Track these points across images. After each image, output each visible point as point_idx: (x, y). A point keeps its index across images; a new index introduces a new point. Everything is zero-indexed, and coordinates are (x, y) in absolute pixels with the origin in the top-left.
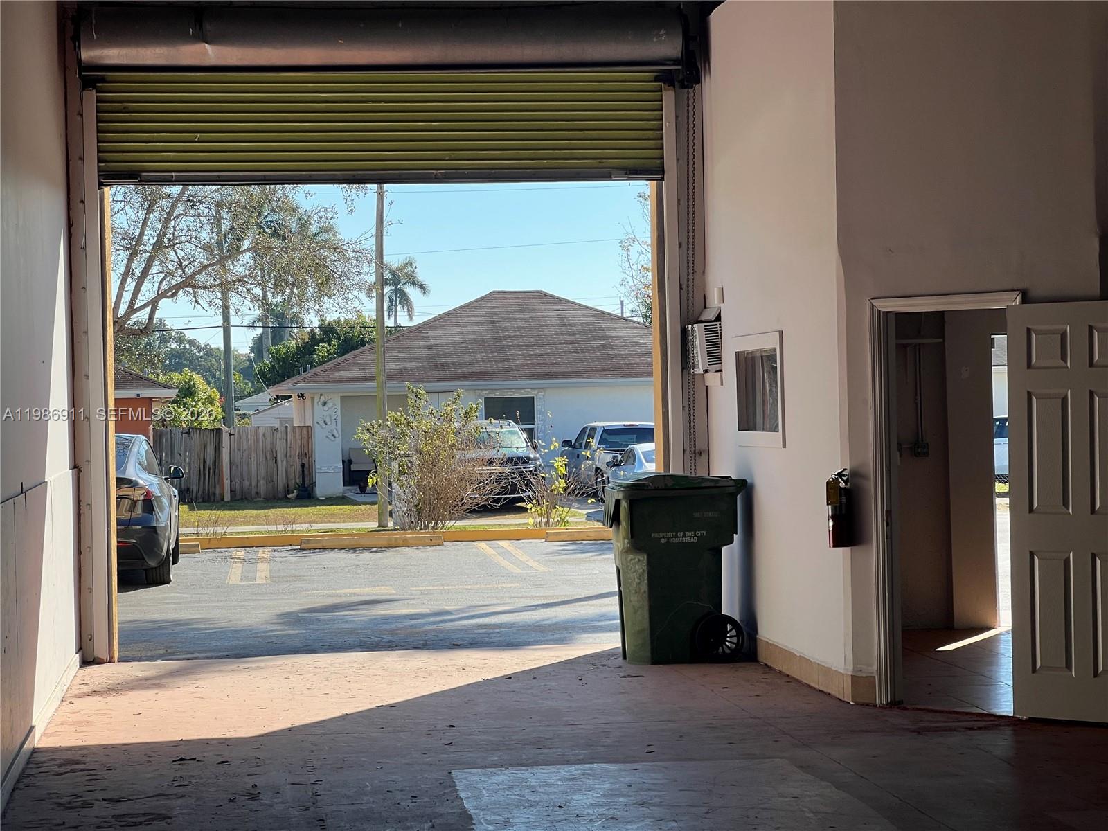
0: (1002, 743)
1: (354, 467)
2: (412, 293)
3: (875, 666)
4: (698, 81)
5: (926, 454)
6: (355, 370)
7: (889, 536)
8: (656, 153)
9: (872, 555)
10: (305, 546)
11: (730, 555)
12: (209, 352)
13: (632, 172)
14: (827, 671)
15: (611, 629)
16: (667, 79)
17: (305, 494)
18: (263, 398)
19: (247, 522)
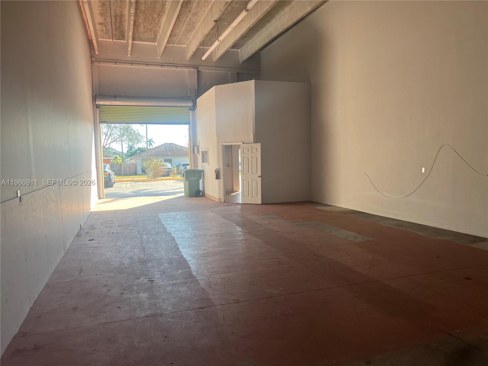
0: (239, 207)
1: (143, 170)
2: (152, 143)
3: (222, 197)
4: (195, 110)
5: (229, 166)
6: (143, 155)
7: (224, 178)
8: (189, 121)
9: (221, 180)
10: (135, 181)
11: (201, 181)
12: (120, 152)
13: (185, 124)
14: (215, 198)
15: (183, 193)
16: (190, 109)
17: (136, 174)
18: (128, 159)
19: (126, 178)
